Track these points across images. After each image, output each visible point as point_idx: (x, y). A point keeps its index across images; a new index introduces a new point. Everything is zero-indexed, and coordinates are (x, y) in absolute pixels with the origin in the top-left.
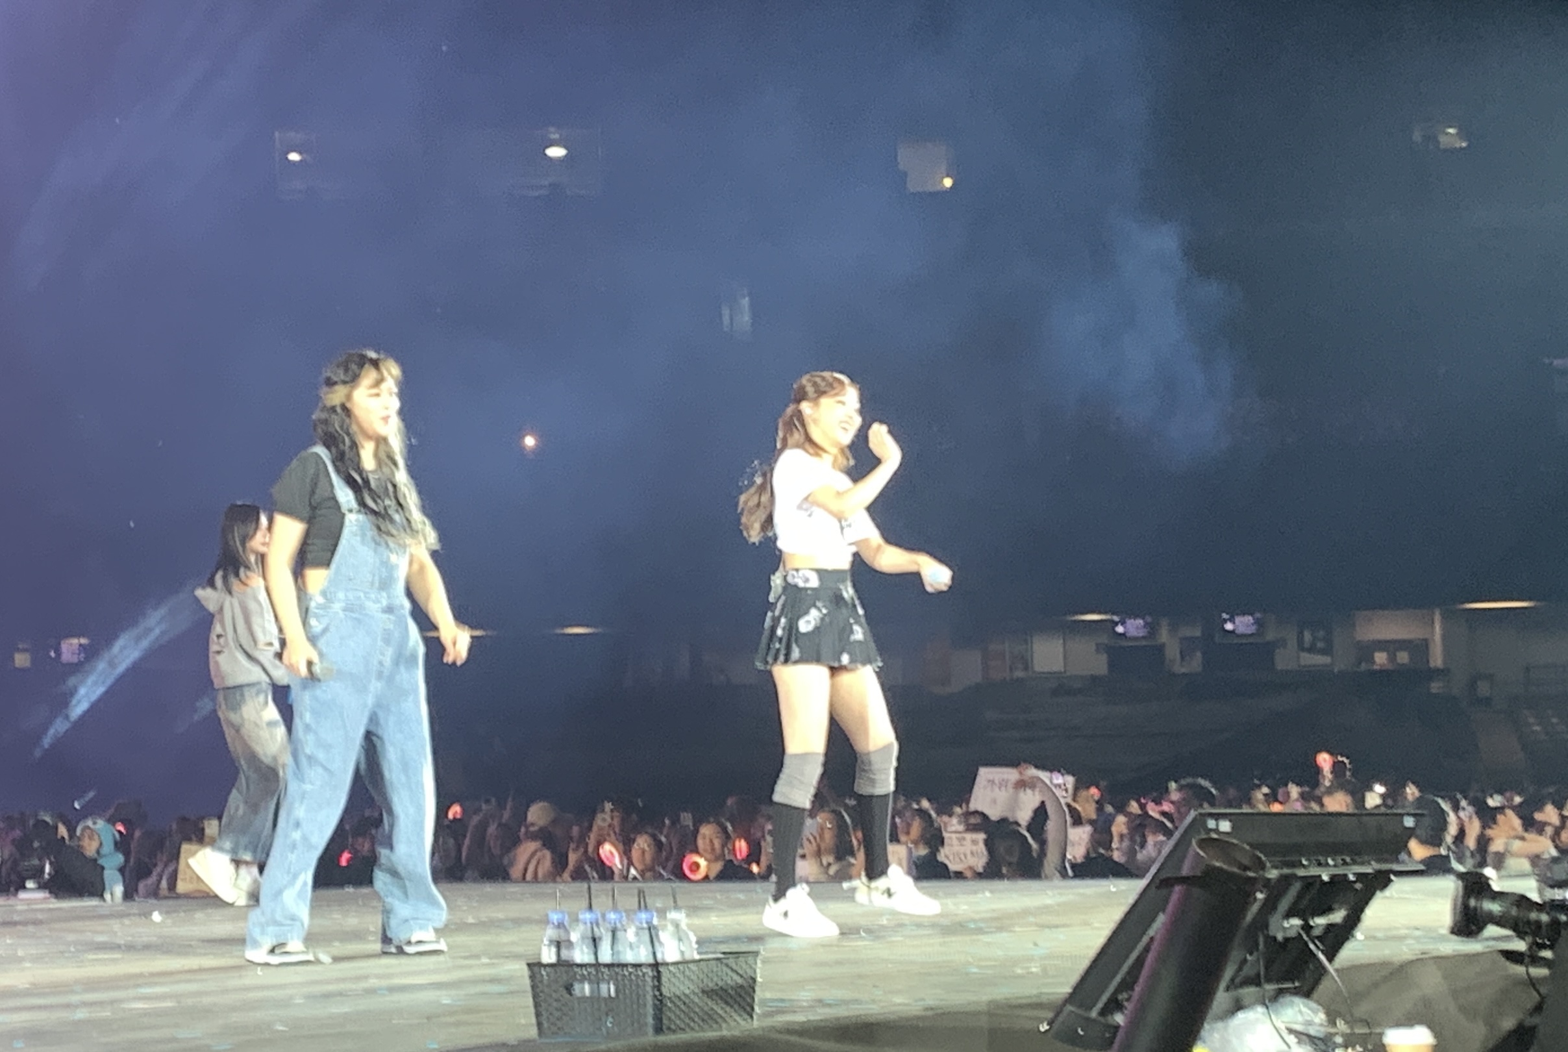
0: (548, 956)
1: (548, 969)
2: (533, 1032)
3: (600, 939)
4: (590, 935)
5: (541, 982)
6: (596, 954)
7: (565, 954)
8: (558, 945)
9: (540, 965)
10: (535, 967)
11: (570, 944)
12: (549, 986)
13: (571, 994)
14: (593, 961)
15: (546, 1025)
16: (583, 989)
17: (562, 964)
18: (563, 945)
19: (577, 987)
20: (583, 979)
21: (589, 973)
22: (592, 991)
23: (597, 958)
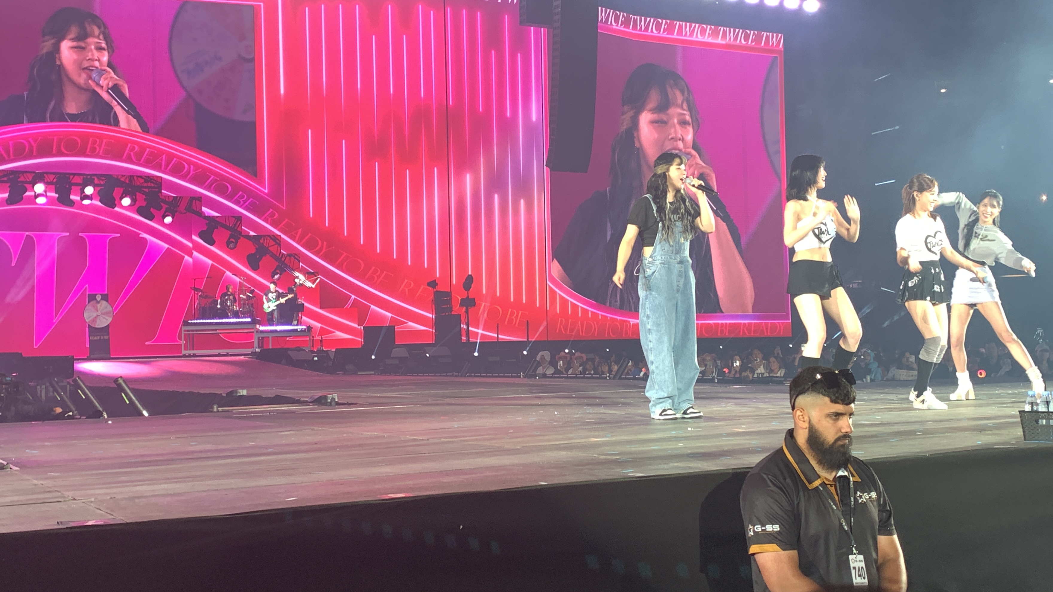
0: (1028, 408)
1: (1028, 413)
2: (1023, 438)
3: (1050, 402)
4: (1045, 400)
5: (1025, 418)
6: (1048, 408)
7: (1035, 408)
8: (1032, 404)
9: (1024, 412)
10: (1022, 412)
11: (1037, 405)
12: (1028, 420)
13: (1038, 423)
14: (1047, 410)
15: (1027, 436)
16: (1042, 422)
17: (1035, 413)
18: (1034, 404)
19: (1040, 421)
20: (1042, 418)
21: (1045, 415)
22: (1046, 423)
23: (1048, 409)
